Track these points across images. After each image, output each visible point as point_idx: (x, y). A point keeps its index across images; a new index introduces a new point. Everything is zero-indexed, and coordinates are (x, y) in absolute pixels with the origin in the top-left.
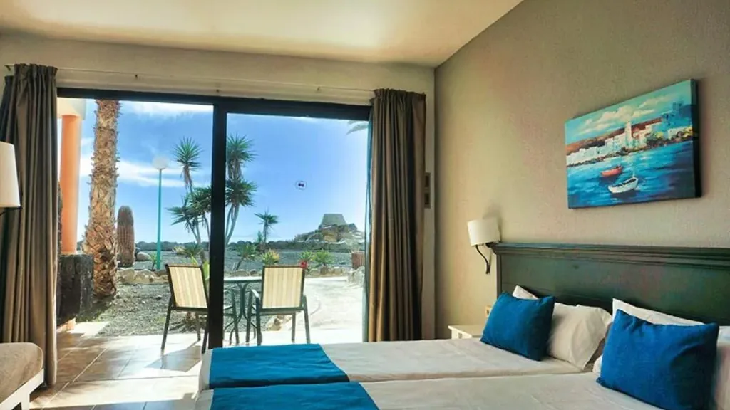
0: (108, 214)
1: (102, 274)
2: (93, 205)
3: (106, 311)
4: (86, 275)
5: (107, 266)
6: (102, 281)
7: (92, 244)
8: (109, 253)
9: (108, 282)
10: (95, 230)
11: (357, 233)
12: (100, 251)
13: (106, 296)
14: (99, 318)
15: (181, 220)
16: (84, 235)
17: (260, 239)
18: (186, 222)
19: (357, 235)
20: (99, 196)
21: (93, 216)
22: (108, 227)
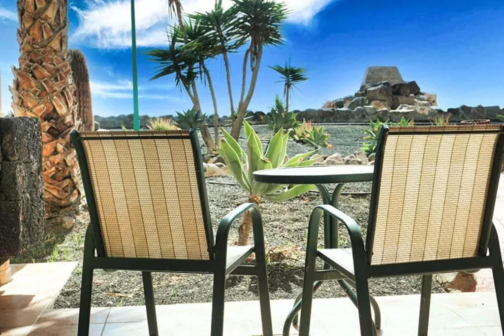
0: (55, 44)
1: (53, 164)
2: (27, 25)
3: (67, 238)
4: (28, 163)
5: (60, 147)
6: (53, 177)
7: (30, 105)
8: (63, 121)
9: (65, 178)
10: (33, 76)
11: (421, 96)
12: (47, 118)
13: (62, 207)
14: (56, 254)
15: (167, 72)
16: (12, 85)
17: (279, 106)
18: (175, 73)
19: (422, 100)
20: (36, 7)
21: (29, 48)
22: (58, 70)
